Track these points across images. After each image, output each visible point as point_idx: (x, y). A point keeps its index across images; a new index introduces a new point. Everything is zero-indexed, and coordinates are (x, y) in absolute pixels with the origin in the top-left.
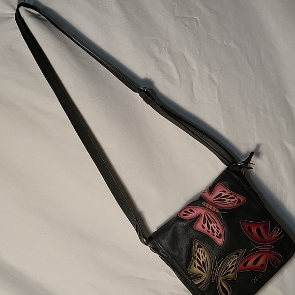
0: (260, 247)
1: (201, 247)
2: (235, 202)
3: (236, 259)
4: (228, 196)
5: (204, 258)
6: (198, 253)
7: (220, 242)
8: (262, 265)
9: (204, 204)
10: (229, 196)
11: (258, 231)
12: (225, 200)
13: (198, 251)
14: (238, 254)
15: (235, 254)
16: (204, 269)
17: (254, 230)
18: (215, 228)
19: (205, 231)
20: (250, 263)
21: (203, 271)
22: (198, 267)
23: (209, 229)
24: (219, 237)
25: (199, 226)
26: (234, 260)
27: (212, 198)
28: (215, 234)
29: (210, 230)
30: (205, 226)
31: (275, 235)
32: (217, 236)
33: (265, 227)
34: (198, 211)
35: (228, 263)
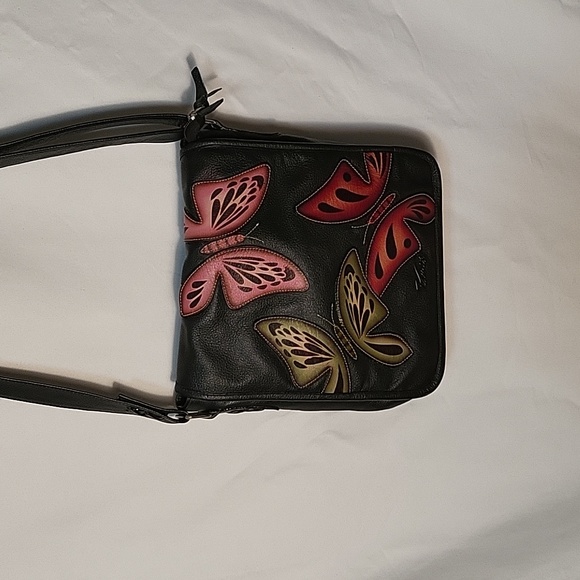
0: (374, 218)
1: (279, 326)
2: (254, 190)
3: (354, 279)
4: (232, 192)
5: (303, 337)
6: (284, 341)
7: (299, 282)
8: (407, 243)
9: (206, 250)
10: (233, 190)
11: (343, 195)
12: (235, 205)
13: (280, 338)
14: (349, 269)
15: (346, 274)
16: (321, 356)
17: (334, 201)
18: (267, 269)
19: (256, 291)
20: (385, 260)
21: (322, 360)
22: (307, 362)
23: (260, 282)
24: (289, 276)
25: (238, 295)
26: (352, 286)
27: (207, 226)
28: (278, 279)
29: (264, 282)
30: (247, 283)
31: (376, 172)
32: (284, 280)
33: (347, 178)
34: (208, 274)
35: (350, 301)
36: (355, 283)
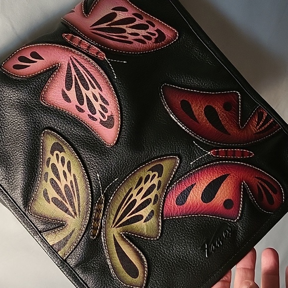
0: (217, 153)
1: (62, 151)
2: (149, 38)
3: (155, 181)
4: (132, 20)
5: (70, 178)
6: (53, 165)
7: (109, 135)
9: (67, 37)
10: (134, 20)
11: (210, 113)
12: (124, 31)
13: (53, 160)
14: (159, 169)
15: (152, 170)
16: (68, 206)
17: (198, 110)
18: (96, 100)
19: (71, 107)
20: (195, 195)
21: (67, 211)
22: (55, 200)
23: (82, 104)
24: (108, 124)
25: (55, 95)
26: (149, 184)
27: (88, 23)
28: (98, 116)
29: (85, 107)
30: (72, 94)
31: (254, 127)
32: (102, 122)
33: (227, 107)
35: (135, 192)
36: (154, 185)
